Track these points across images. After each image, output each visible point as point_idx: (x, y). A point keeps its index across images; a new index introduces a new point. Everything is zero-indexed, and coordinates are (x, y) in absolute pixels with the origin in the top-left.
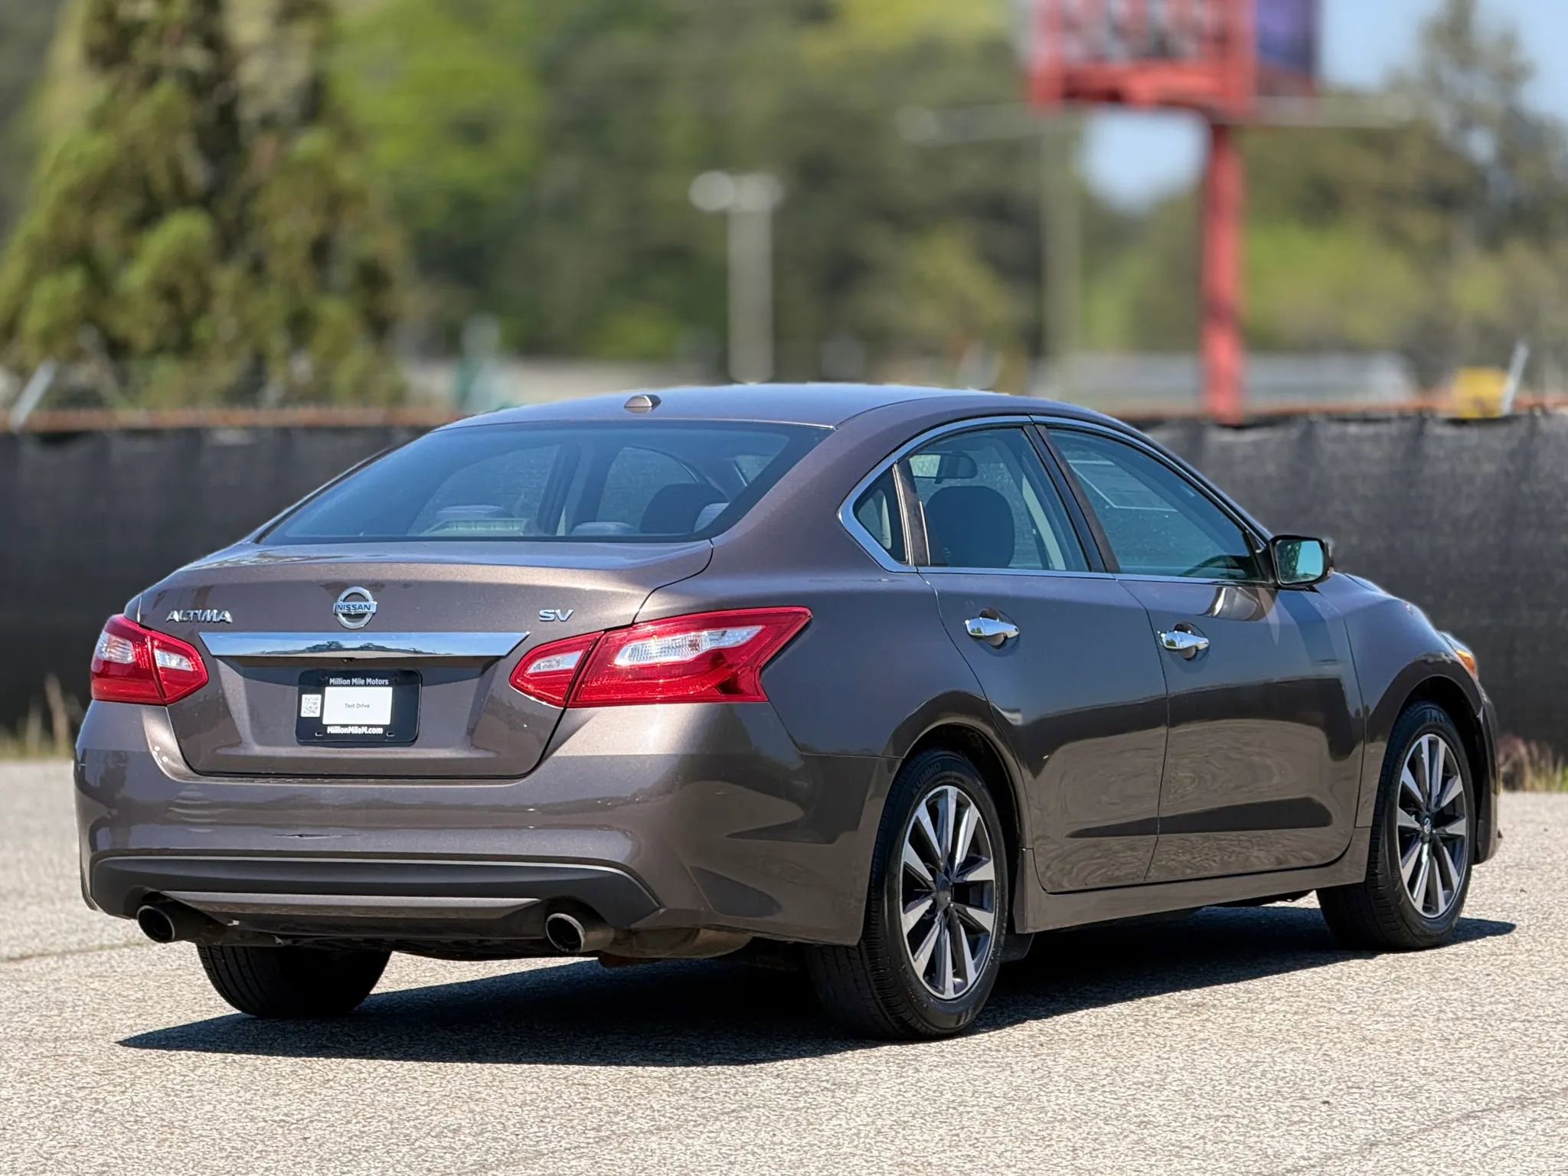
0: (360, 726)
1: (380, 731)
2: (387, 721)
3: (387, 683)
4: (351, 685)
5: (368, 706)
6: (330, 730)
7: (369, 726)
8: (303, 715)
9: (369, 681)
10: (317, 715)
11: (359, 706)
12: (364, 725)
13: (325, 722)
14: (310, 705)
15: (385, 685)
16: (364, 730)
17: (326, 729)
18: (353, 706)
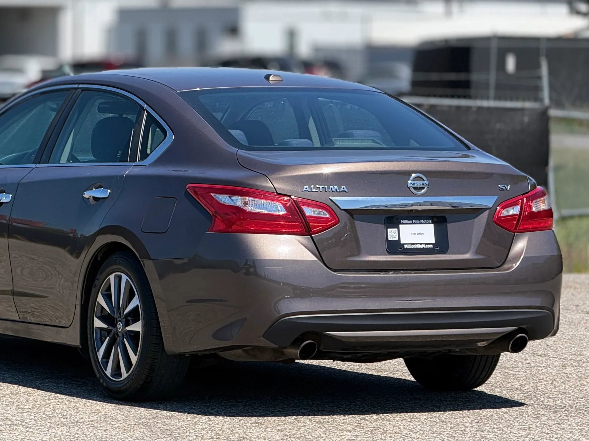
0: (421, 244)
1: (431, 246)
2: (433, 241)
3: (431, 222)
4: (413, 223)
5: (423, 234)
6: (406, 246)
7: (426, 244)
8: (389, 239)
9: (422, 221)
10: (397, 239)
11: (418, 234)
12: (423, 244)
13: (402, 242)
14: (392, 234)
15: (430, 223)
16: (423, 246)
17: (404, 246)
18: (415, 234)
